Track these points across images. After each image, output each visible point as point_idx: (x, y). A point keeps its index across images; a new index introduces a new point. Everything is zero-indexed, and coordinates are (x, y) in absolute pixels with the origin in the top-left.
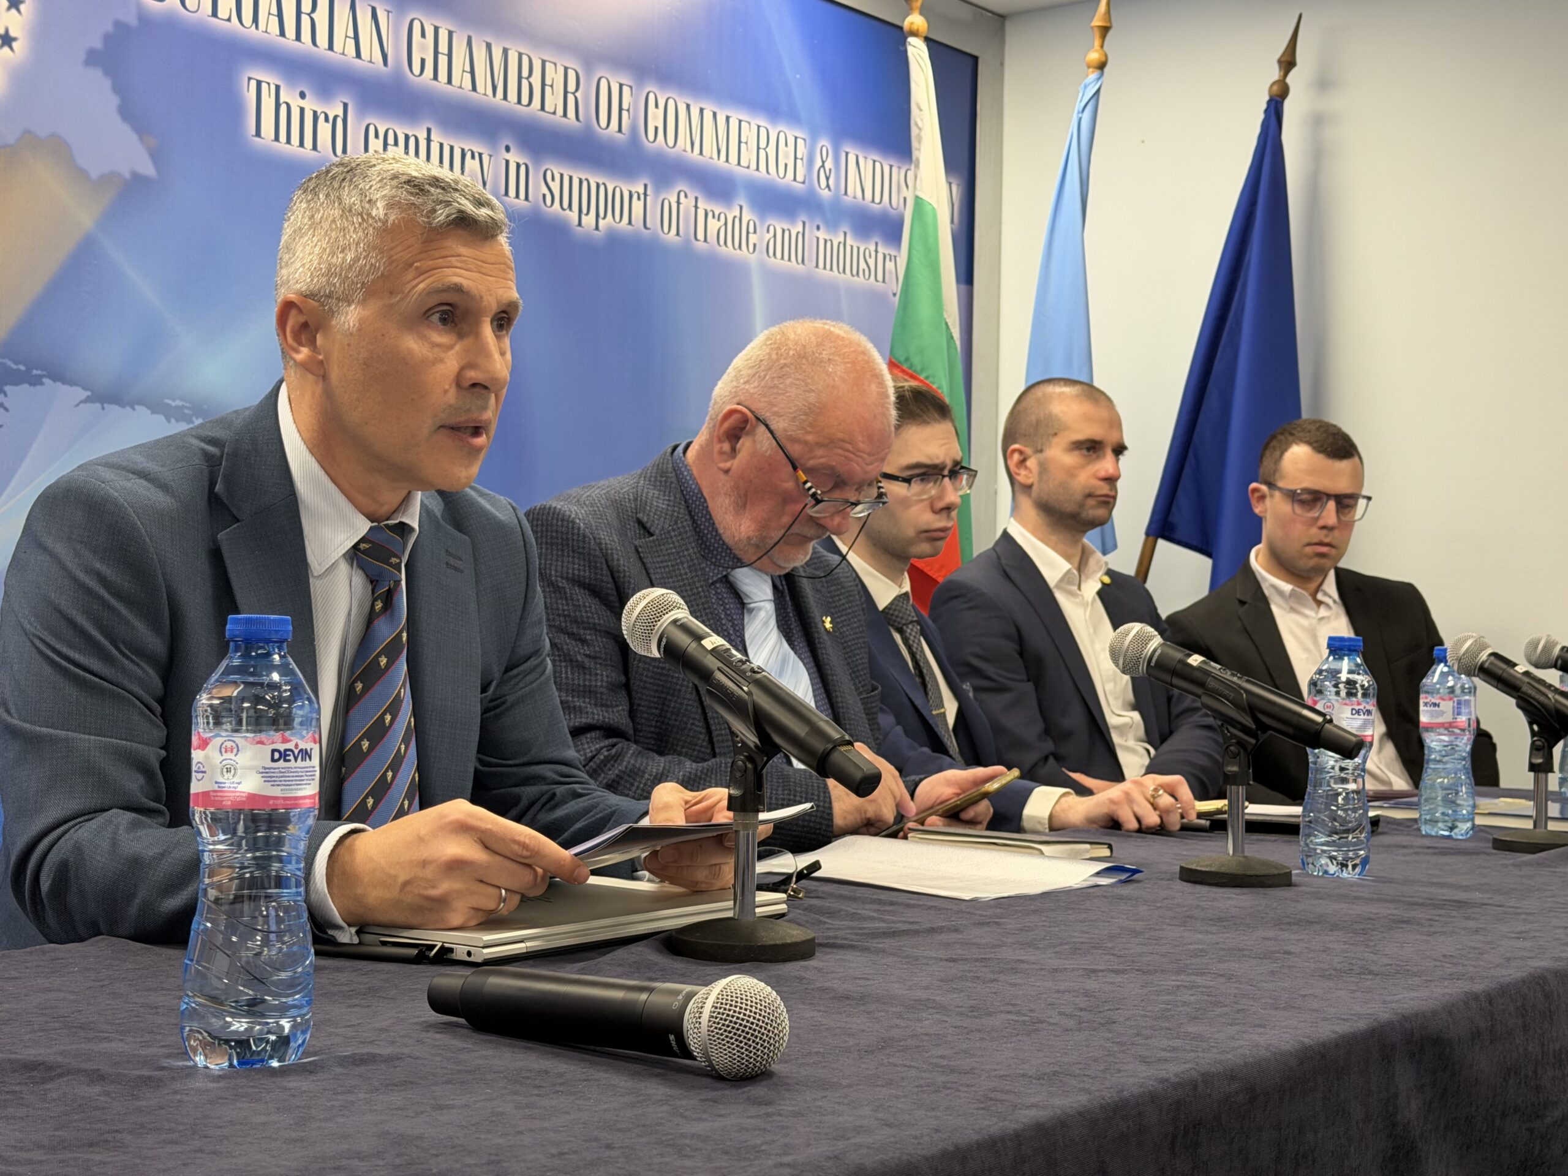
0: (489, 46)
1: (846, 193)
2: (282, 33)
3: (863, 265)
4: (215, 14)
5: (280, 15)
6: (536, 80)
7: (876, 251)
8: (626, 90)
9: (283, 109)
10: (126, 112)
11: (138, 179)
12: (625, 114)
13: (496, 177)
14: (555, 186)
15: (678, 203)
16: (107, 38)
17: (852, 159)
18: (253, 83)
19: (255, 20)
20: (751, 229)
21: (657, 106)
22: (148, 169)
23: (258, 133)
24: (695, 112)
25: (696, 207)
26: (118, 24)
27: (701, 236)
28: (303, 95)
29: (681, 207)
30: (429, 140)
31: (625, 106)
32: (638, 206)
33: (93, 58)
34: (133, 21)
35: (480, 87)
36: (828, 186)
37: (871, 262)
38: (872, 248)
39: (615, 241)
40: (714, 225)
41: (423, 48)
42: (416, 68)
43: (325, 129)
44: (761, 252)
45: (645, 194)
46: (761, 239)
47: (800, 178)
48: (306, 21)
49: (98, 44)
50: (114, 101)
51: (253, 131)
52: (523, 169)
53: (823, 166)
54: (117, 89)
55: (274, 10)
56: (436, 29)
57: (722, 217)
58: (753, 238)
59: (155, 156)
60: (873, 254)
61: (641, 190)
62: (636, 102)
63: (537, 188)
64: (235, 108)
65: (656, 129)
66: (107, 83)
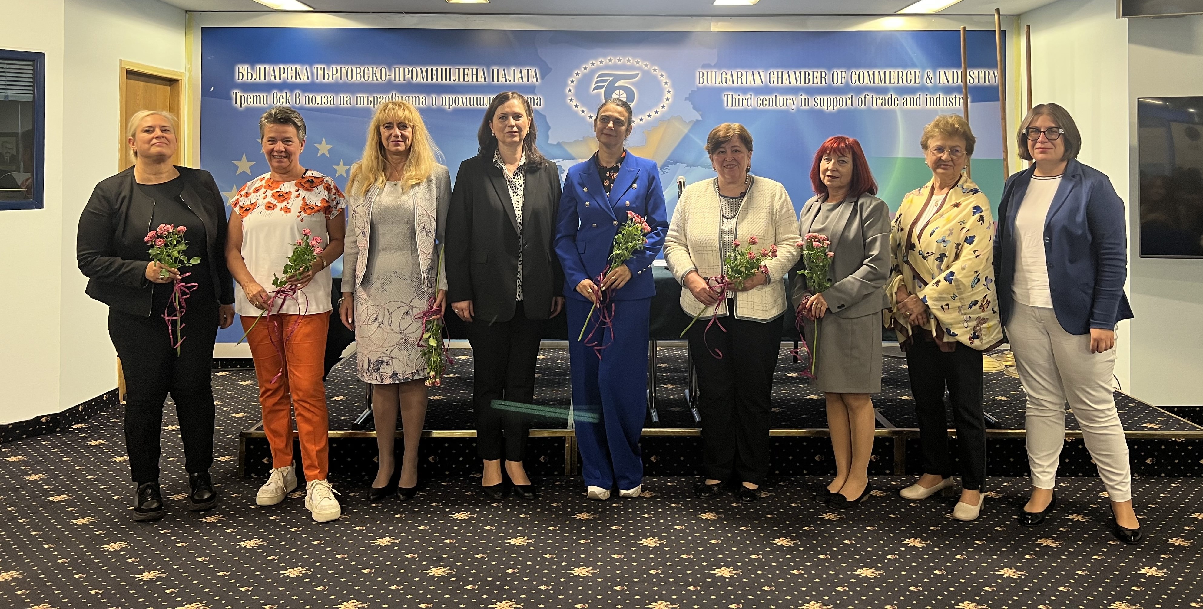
0: (795, 73)
1: (940, 83)
2: (733, 83)
3: (948, 102)
4: (716, 83)
5: (733, 79)
6: (811, 77)
7: (955, 97)
8: (844, 73)
9: (734, 100)
10: (694, 108)
11: (698, 121)
12: (843, 79)
13: (798, 102)
14: (818, 102)
15: (865, 98)
16: (690, 94)
17: (942, 73)
18: (726, 96)
19: (726, 82)
20: (896, 99)
21: (856, 74)
22: (700, 118)
23: (727, 106)
24: (871, 73)
25: (872, 98)
26: (692, 91)
27: (874, 104)
28: (739, 95)
29: (866, 99)
30: (776, 98)
31: (843, 76)
32: (849, 102)
33: (686, 99)
34: (696, 89)
35: (792, 82)
36: (931, 82)
37: (953, 101)
38: (953, 97)
39: (840, 111)
40: (879, 102)
41: (774, 77)
42: (772, 82)
43: (745, 102)
44: (901, 105)
45: (852, 98)
46: (901, 101)
47: (917, 82)
48: (740, 80)
49: (688, 96)
50: (692, 106)
51: (726, 105)
52: (807, 100)
53: (928, 77)
54: (692, 104)
55: (731, 79)
56: (778, 72)
57: (884, 99)
58: (897, 102)
59: (701, 116)
60: (954, 99)
61: (850, 97)
62: (847, 76)
63: (812, 102)
64: (721, 101)
65: (856, 80)
66: (690, 103)
